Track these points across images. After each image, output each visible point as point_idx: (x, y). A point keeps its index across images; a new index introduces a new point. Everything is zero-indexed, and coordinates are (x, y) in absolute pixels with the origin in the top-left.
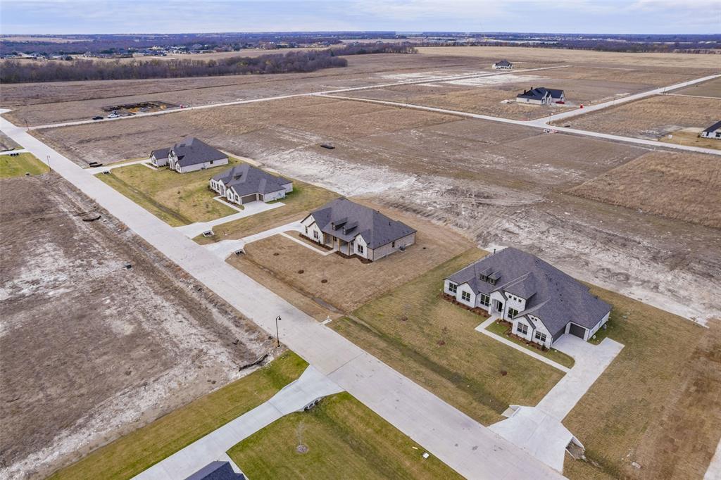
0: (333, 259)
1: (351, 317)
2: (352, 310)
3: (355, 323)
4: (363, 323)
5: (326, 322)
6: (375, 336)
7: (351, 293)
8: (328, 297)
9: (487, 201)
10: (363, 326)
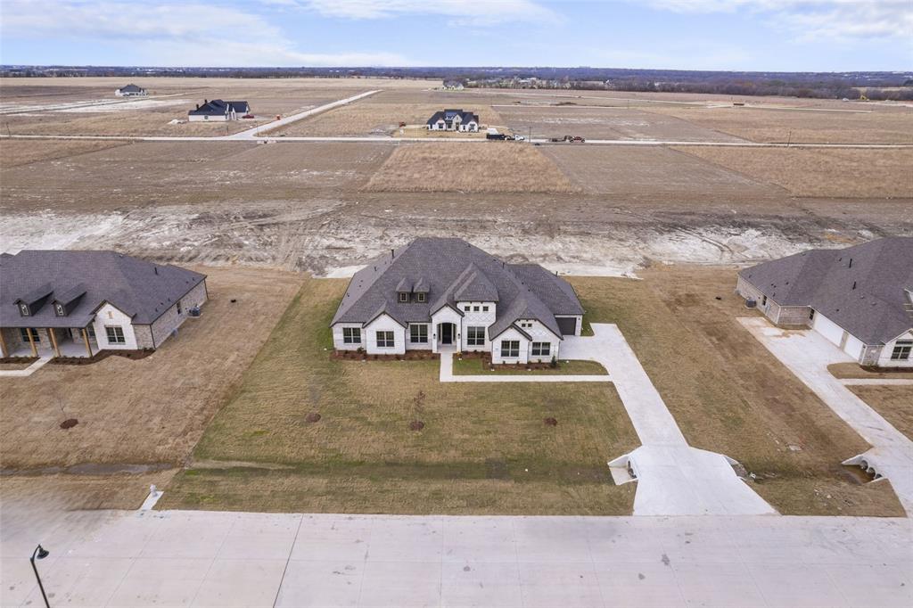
0: (57, 373)
1: (200, 465)
2: (190, 450)
3: (219, 472)
4: (237, 464)
5: (151, 501)
6: (287, 477)
7: (157, 420)
8: (108, 451)
9: (269, 220)
10: (242, 469)
